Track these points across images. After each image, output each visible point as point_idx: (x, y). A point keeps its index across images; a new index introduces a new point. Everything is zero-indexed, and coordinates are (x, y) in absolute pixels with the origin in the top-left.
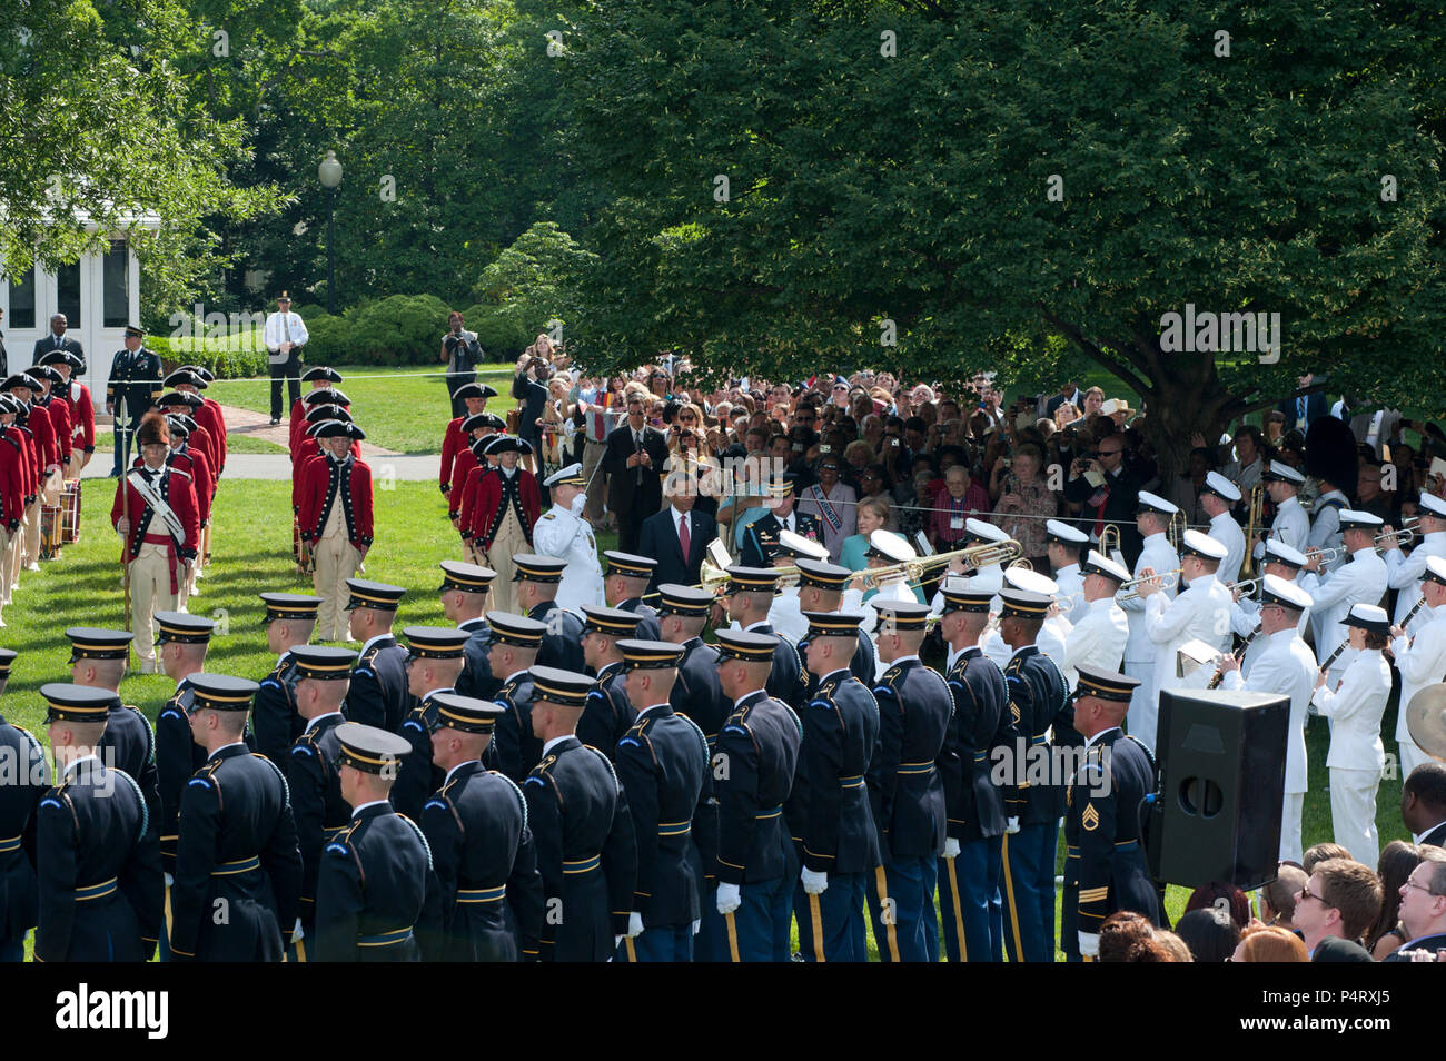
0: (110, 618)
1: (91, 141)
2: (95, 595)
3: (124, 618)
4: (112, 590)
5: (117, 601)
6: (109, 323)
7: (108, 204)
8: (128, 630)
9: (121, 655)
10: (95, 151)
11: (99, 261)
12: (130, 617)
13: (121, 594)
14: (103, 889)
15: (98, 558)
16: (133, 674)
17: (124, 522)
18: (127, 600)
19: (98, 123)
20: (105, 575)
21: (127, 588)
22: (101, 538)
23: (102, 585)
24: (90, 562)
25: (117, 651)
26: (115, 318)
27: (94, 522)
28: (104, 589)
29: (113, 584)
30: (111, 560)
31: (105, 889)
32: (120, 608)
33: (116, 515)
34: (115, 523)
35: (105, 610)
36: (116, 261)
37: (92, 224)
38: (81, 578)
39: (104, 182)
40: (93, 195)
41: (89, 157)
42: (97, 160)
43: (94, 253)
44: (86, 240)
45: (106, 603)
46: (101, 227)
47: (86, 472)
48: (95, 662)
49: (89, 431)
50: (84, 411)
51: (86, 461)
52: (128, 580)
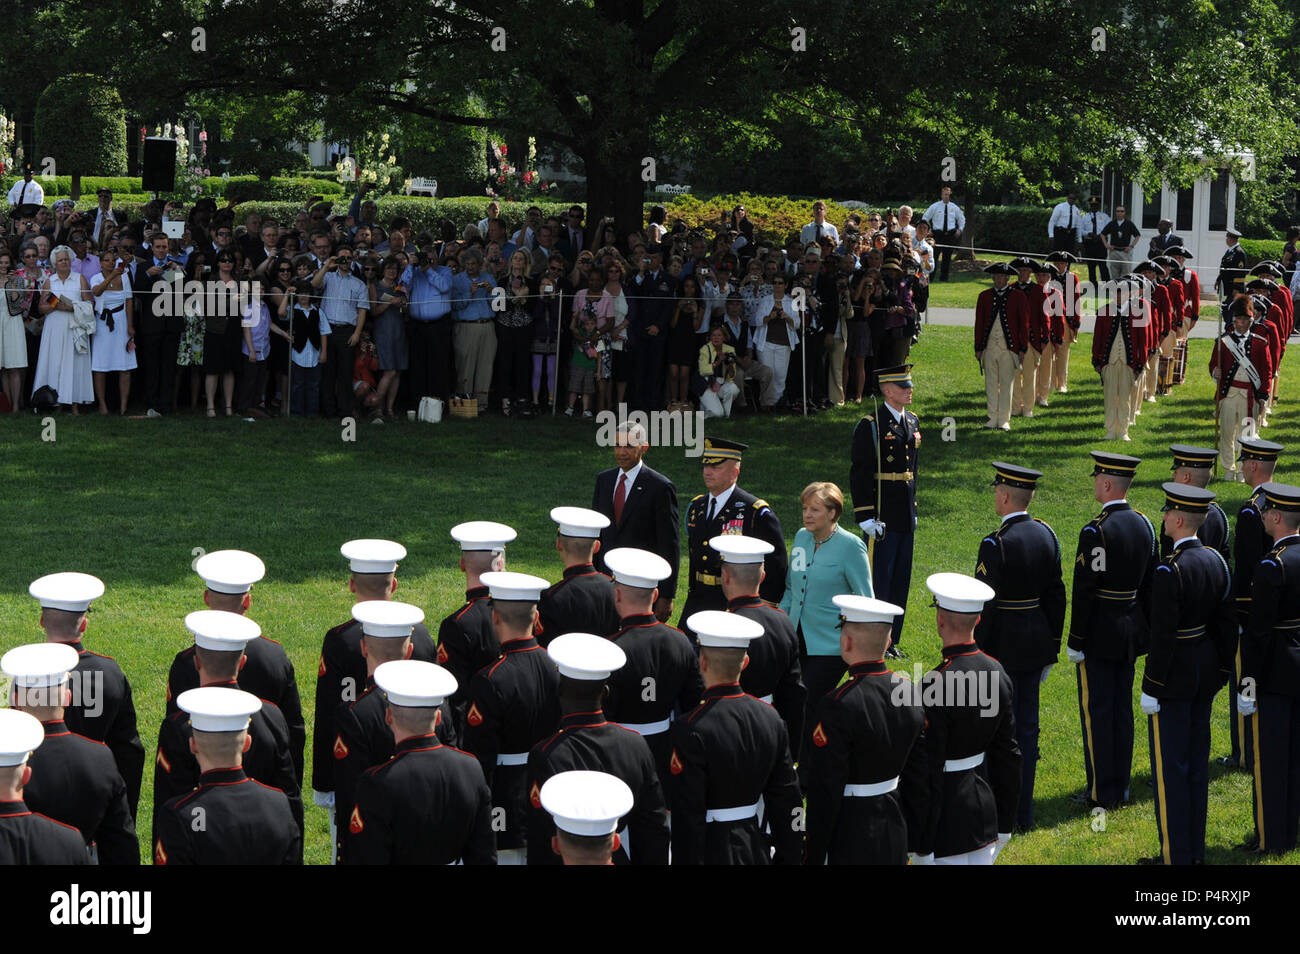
0: (1203, 439)
1: (1207, 96)
2: (1194, 422)
3: (1214, 439)
4: (1206, 419)
5: (1210, 427)
6: (1212, 227)
7: (1217, 144)
8: (1216, 448)
9: (1208, 465)
10: (1210, 103)
11: (1207, 187)
12: (1219, 438)
13: (1212, 422)
14: (1195, 633)
15: (1197, 396)
16: (1218, 480)
17: (1217, 371)
18: (1217, 427)
19: (1214, 82)
20: (1202, 408)
21: (1217, 419)
22: (1200, 381)
23: (1199, 415)
24: (1192, 398)
25: (1207, 462)
26: (1217, 224)
27: (1196, 370)
28: (1200, 418)
29: (1207, 415)
30: (1206, 397)
31: (1195, 632)
32: (1212, 432)
33: (1212, 366)
34: (1211, 372)
35: (1201, 433)
36: (1218, 189)
37: (1204, 158)
38: (1185, 409)
39: (1216, 127)
40: (1207, 137)
41: (1206, 107)
42: (1212, 109)
43: (1205, 180)
44: (1200, 170)
45: (1202, 428)
46: (1211, 159)
47: (1192, 334)
48: (1190, 469)
49: (1196, 304)
50: (1193, 290)
51: (1192, 326)
52: (1218, 413)
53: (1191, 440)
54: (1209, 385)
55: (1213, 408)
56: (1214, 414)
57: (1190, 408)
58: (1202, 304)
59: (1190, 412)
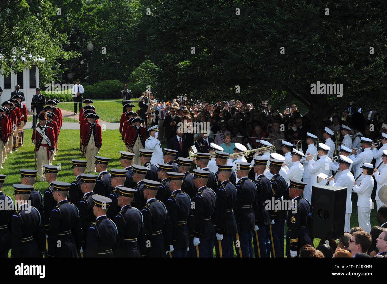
0: (31, 166)
1: (26, 39)
2: (27, 160)
4: (32, 159)
5: (33, 162)
6: (31, 87)
7: (31, 56)
8: (36, 169)
10: (27, 41)
11: (28, 71)
12: (37, 166)
13: (34, 160)
15: (28, 150)
17: (35, 141)
18: (36, 161)
19: (28, 34)
20: (30, 155)
21: (36, 158)
22: (29, 145)
24: (26, 151)
26: (33, 86)
27: (27, 141)
28: (30, 158)
29: (32, 157)
30: (31, 151)
31: (30, 239)
32: (34, 164)
33: (33, 139)
34: (32, 141)
35: (30, 164)
36: (33, 72)
37: (26, 61)
39: (30, 50)
40: (26, 53)
41: (26, 43)
42: (28, 44)
43: (27, 69)
44: (25, 65)
45: (30, 162)
46: (29, 61)
48: (27, 178)
49: (26, 116)
50: (24, 111)
51: (25, 124)
54: (33, 146)
55: (34, 154)
56: (35, 156)
57: (25, 155)
58: (28, 116)
59: (26, 156)
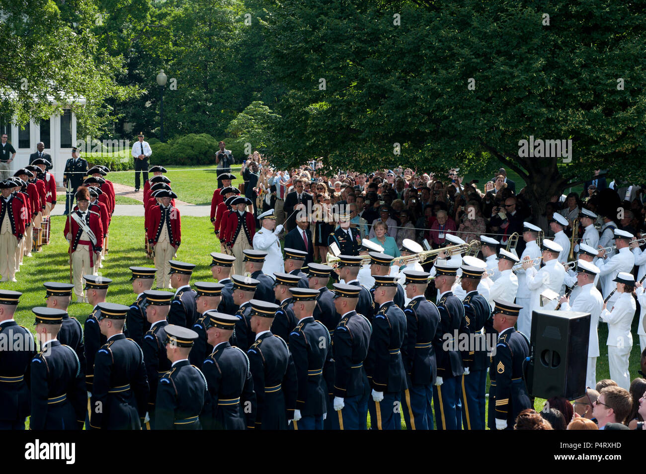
0: (63, 278)
1: (55, 65)
2: (57, 267)
3: (70, 278)
4: (64, 265)
5: (66, 270)
6: (63, 146)
7: (62, 94)
8: (71, 283)
9: (69, 294)
10: (57, 69)
11: (59, 119)
12: (72, 277)
13: (68, 267)
14: (60, 399)
15: (58, 251)
16: (74, 303)
17: (69, 235)
18: (71, 270)
19: (58, 58)
20: (61, 259)
21: (71, 264)
22: (59, 242)
23: (60, 263)
24: (54, 253)
25: (66, 292)
26: (66, 144)
27: (56, 235)
28: (61, 265)
29: (65, 263)
30: (64, 252)
31: (61, 399)
32: (68, 273)
35: (61, 274)
36: (66, 119)
37: (55, 102)
38: (50, 260)
39: (61, 84)
40: (56, 89)
41: (54, 72)
42: (58, 73)
43: (56, 115)
44: (53, 110)
45: (62, 271)
46: (59, 103)
47: (53, 213)
48: (57, 297)
49: (54, 194)
50: (52, 185)
51: (52, 208)
52: (71, 261)
53: (55, 279)
54: (66, 244)
55: (68, 258)
56: (69, 262)
57: (54, 259)
59: (54, 261)
